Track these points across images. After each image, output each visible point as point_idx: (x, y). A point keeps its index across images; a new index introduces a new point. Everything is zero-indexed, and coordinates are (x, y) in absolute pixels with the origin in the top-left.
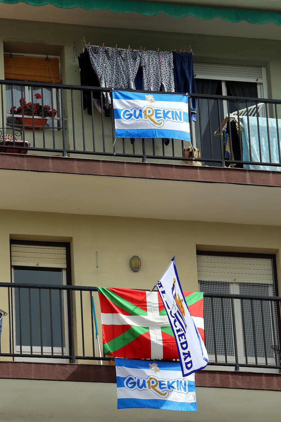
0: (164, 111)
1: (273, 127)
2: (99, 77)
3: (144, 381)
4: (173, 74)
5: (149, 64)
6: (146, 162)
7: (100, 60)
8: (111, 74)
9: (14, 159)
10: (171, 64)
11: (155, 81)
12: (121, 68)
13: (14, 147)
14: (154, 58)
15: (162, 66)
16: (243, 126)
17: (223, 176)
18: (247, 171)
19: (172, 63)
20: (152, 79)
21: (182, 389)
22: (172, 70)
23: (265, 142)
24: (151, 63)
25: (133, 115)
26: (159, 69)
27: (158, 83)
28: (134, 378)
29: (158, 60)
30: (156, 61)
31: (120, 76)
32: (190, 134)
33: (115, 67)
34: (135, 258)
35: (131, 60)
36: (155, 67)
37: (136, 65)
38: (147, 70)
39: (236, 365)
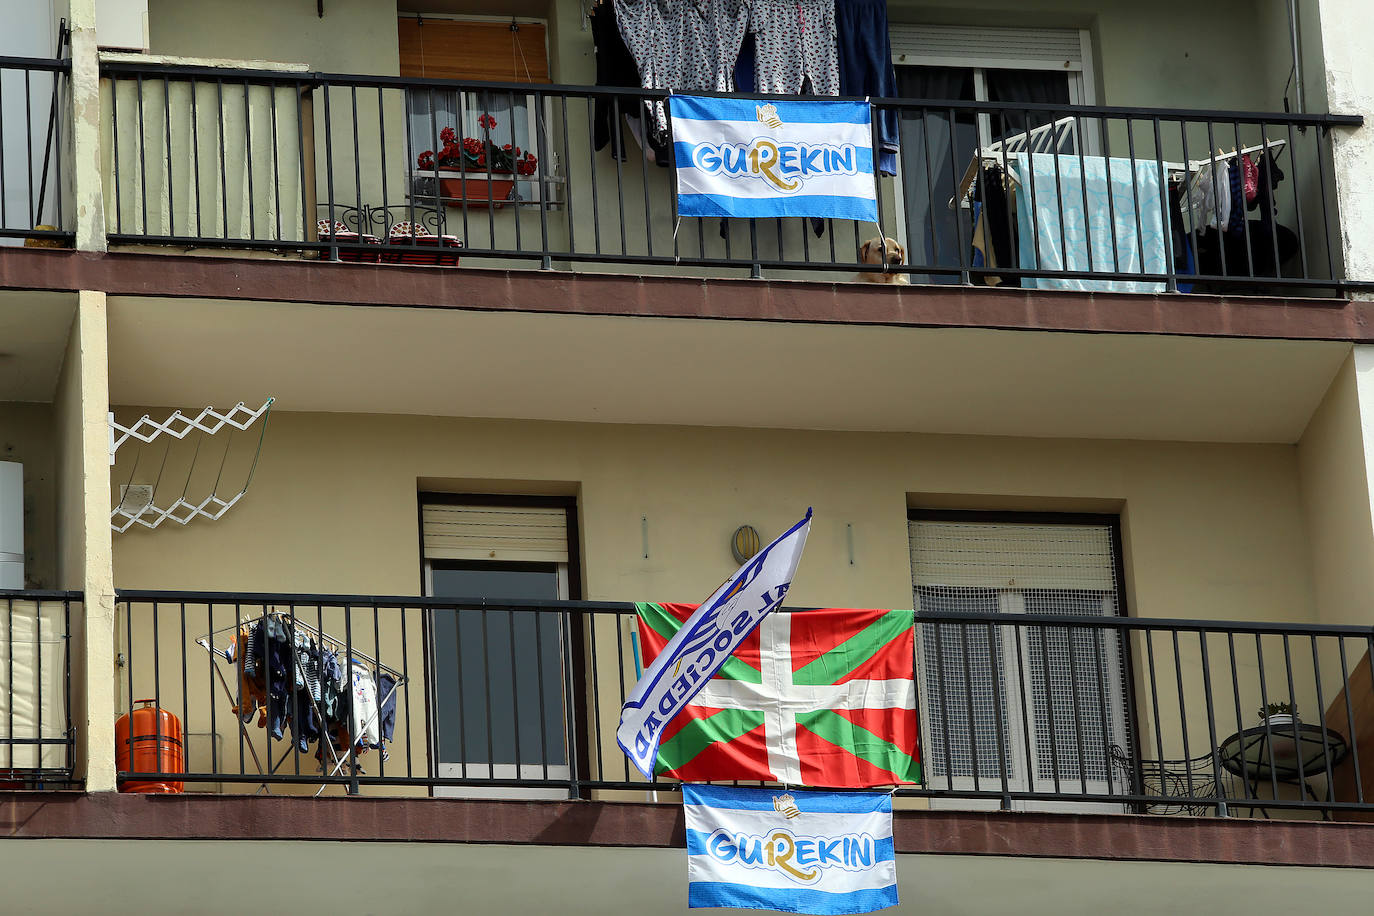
0: (804, 150)
1: (1097, 181)
2: (639, 64)
3: (758, 845)
4: (835, 50)
5: (772, 27)
6: (762, 278)
7: (643, 21)
8: (671, 55)
9: (413, 279)
10: (830, 25)
11: (786, 70)
12: (697, 39)
13: (415, 247)
14: (785, 12)
15: (806, 31)
16: (1017, 178)
17: (965, 308)
18: (1028, 294)
19: (832, 21)
20: (779, 63)
21: (858, 859)
22: (831, 42)
23: (1078, 220)
24: (776, 24)
25: (723, 163)
26: (799, 40)
27: (796, 75)
28: (731, 837)
29: (794, 17)
30: (791, 18)
31: (696, 59)
32: (876, 202)
33: (681, 37)
34: (746, 530)
35: (726, 18)
36: (789, 34)
37: (737, 32)
38: (766, 41)
39: (1004, 796)
